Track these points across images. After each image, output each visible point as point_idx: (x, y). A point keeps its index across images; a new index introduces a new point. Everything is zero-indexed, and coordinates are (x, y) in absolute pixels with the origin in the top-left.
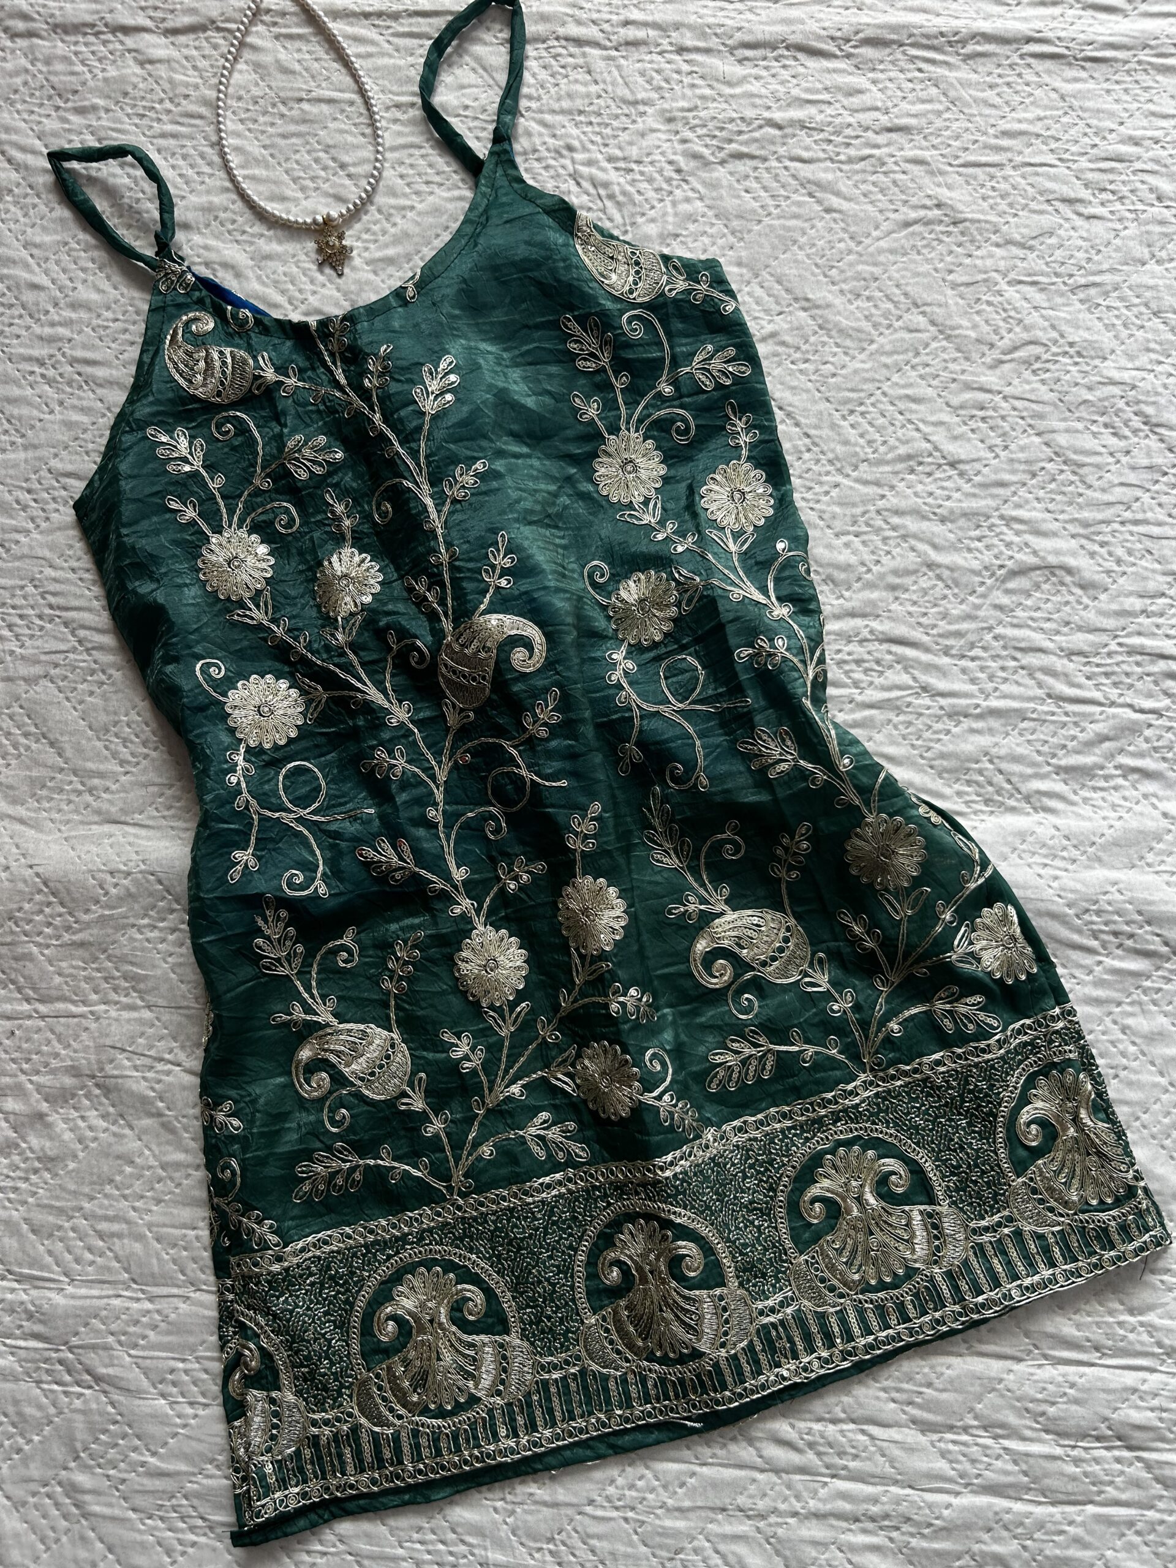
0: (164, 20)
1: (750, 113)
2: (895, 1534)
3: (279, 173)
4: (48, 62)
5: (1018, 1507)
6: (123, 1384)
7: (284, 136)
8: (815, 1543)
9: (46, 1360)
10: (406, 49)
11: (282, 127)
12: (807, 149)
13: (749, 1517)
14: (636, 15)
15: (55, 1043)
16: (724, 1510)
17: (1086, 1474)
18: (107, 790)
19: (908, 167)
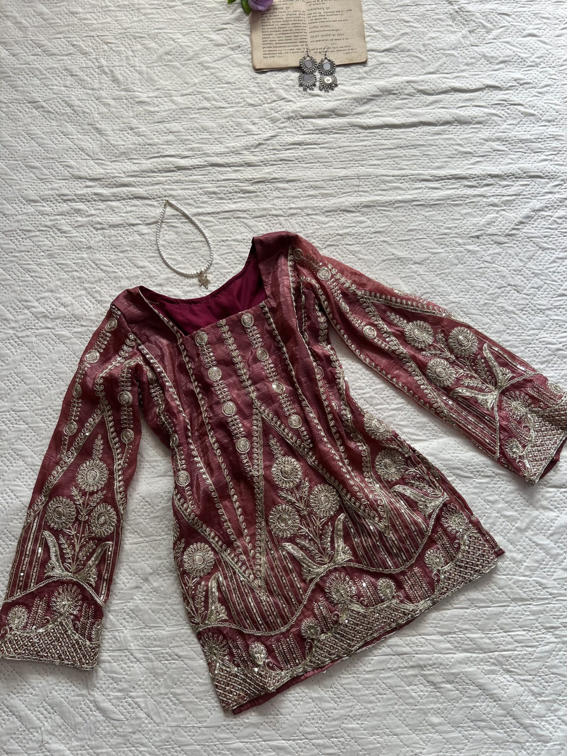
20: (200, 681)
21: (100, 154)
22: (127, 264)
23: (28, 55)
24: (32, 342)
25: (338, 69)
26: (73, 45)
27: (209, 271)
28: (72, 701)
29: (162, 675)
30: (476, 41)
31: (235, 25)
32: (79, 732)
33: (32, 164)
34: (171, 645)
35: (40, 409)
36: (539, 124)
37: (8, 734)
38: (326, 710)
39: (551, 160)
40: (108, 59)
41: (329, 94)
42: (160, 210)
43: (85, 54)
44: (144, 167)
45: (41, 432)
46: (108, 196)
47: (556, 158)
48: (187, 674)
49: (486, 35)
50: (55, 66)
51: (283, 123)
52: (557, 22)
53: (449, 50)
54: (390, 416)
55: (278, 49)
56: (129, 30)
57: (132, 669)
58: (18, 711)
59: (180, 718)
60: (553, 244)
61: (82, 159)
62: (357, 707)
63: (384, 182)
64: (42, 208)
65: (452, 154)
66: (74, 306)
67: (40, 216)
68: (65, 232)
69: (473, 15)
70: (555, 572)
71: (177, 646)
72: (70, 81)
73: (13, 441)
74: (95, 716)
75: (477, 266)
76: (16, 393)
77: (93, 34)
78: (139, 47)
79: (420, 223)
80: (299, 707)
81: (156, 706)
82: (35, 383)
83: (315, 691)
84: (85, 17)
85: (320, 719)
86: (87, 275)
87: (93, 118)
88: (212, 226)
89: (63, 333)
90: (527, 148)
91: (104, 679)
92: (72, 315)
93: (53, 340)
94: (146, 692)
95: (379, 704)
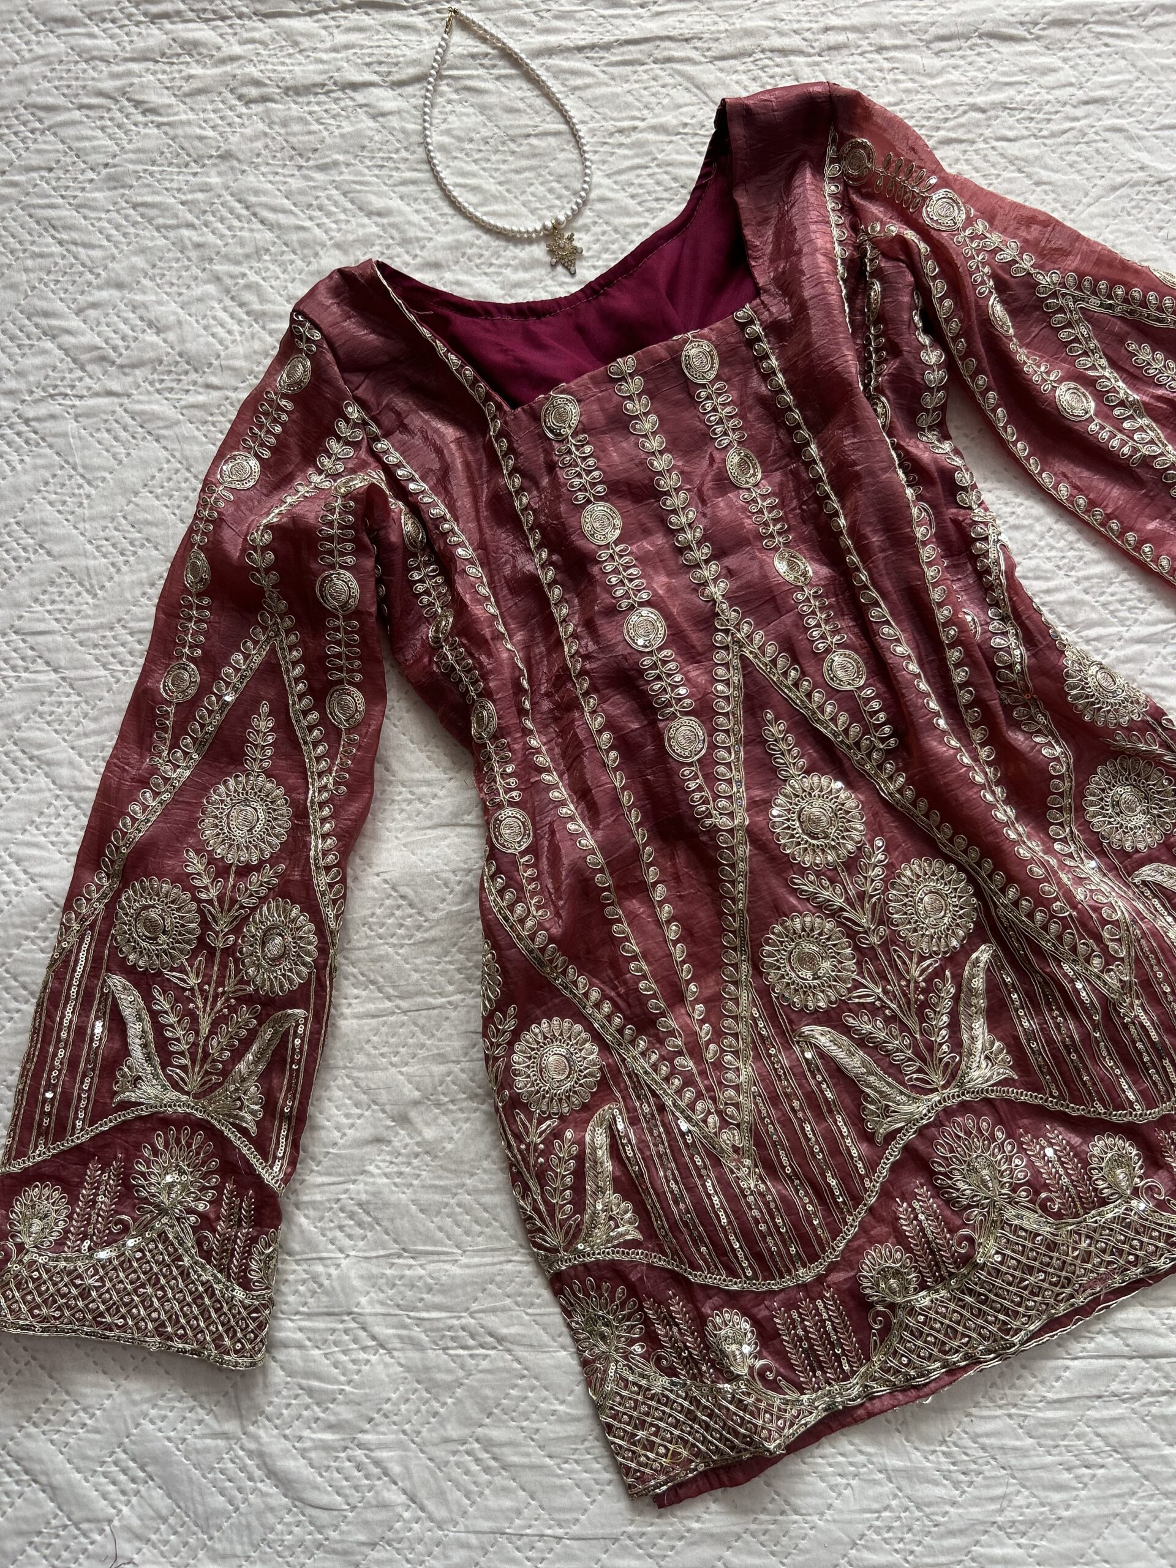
0: (389, 73)
1: (954, 101)
3: (516, 206)
4: (284, 124)
6: (525, 1341)
7: (517, 172)
9: (450, 1328)
10: (620, 76)
11: (516, 163)
12: (1011, 128)
13: (1123, 1401)
14: (835, 21)
15: (419, 1034)
16: (1099, 1397)
18: (435, 796)
19: (1107, 135)
20: (562, 1408)
22: (336, 204)
24: (65, 435)
27: (580, 222)
28: (197, 1451)
29: (450, 1387)
32: (216, 1534)
34: (475, 1306)
35: (95, 629)
37: (21, 1534)
38: (929, 1505)
42: (431, 42)
45: (97, 692)
48: (523, 1388)
54: (1127, 660)
57: (366, 1368)
58: (46, 1474)
59: (501, 1511)
62: (1019, 1500)
64: (88, 42)
66: (186, 328)
67: (84, 65)
68: (154, 111)
71: (494, 1310)
73: (18, 717)
74: (263, 1494)
76: (24, 580)
80: (847, 1492)
81: (433, 1474)
82: (76, 554)
83: (895, 1452)
85: (910, 1530)
86: (222, 236)
88: (588, 86)
89: (156, 407)
91: (285, 1393)
92: (181, 355)
93: (125, 429)
94: (404, 1432)
95: (1083, 1493)
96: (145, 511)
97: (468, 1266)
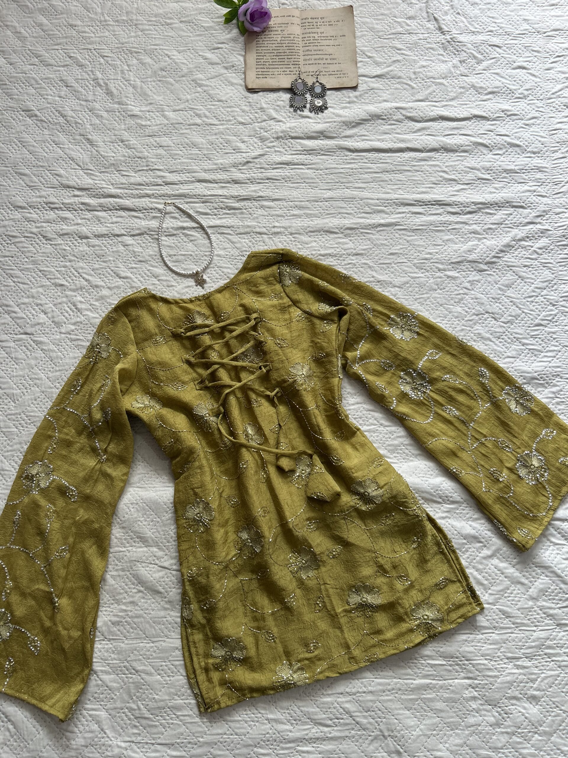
0: (130, 232)
1: (314, 252)
2: (396, 695)
4: (93, 246)
5: (434, 682)
6: (146, 672)
8: (371, 701)
9: (120, 667)
14: (277, 224)
16: (342, 694)
17: (454, 669)
20: (156, 697)
21: (89, 164)
22: (109, 274)
23: (25, 64)
24: (10, 347)
25: (328, 92)
26: (70, 57)
30: (466, 71)
31: (230, 44)
32: (31, 743)
33: (22, 171)
35: (14, 414)
36: (524, 155)
38: (282, 732)
39: (535, 191)
40: (103, 72)
41: (319, 116)
43: (81, 66)
44: (132, 180)
45: (13, 437)
46: (95, 206)
47: (539, 189)
49: (476, 65)
50: (51, 76)
51: (273, 142)
52: (547, 55)
53: (439, 78)
55: (271, 70)
56: (126, 45)
60: (533, 274)
61: (71, 169)
62: (314, 731)
63: (368, 205)
64: (29, 215)
65: (437, 181)
66: (55, 313)
67: (27, 223)
68: (50, 240)
69: (465, 45)
70: (519, 601)
71: (135, 660)
72: (64, 91)
75: (456, 292)
77: (90, 47)
78: (135, 61)
79: (402, 247)
80: (255, 727)
81: (110, 720)
82: (10, 388)
83: (272, 713)
84: (83, 30)
85: (275, 741)
86: (69, 283)
87: (85, 129)
88: (195, 240)
89: (42, 339)
90: (511, 178)
92: (53, 322)
93: (31, 346)
94: (101, 705)
95: (335, 728)
96: (35, 374)
97: (127, 644)
